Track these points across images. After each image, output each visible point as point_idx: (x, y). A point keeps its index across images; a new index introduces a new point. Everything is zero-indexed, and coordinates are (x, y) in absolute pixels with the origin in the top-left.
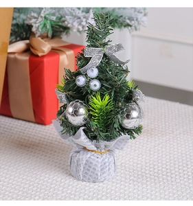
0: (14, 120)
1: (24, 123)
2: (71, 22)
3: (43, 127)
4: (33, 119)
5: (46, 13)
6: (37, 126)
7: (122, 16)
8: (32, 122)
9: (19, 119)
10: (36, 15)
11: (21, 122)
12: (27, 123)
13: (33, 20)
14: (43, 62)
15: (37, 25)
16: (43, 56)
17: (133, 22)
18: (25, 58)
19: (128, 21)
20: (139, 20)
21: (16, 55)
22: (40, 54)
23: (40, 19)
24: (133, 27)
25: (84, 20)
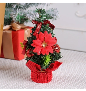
1: (10, 60)
2: (29, 16)
3: (19, 61)
4: (14, 58)
5: (19, 12)
6: (16, 61)
7: (49, 14)
8: (13, 59)
9: (7, 59)
10: (14, 13)
11: (8, 59)
13: (13, 16)
14: (18, 33)
15: (15, 17)
17: (54, 16)
18: (10, 32)
19: (52, 16)
20: (56, 15)
21: (6, 31)
22: (17, 30)
23: (16, 15)
24: (54, 19)
25: (35, 15)
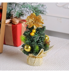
0: (6, 45)
1: (10, 46)
2: (25, 13)
3: (17, 47)
5: (18, 10)
6: (15, 47)
8: (13, 46)
9: (8, 45)
10: (14, 11)
11: (9, 46)
12: (11, 46)
14: (17, 26)
15: (15, 14)
16: (17, 25)
17: (44, 12)
18: (11, 25)
20: (46, 11)
21: (7, 24)
22: (16, 24)
23: (16, 12)
24: (44, 14)
25: (30, 12)
